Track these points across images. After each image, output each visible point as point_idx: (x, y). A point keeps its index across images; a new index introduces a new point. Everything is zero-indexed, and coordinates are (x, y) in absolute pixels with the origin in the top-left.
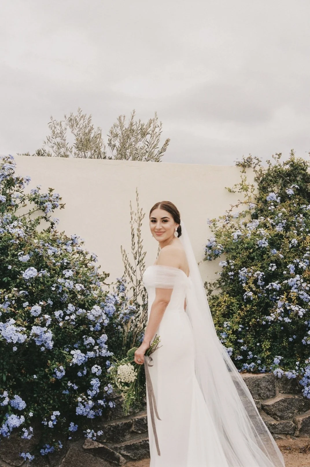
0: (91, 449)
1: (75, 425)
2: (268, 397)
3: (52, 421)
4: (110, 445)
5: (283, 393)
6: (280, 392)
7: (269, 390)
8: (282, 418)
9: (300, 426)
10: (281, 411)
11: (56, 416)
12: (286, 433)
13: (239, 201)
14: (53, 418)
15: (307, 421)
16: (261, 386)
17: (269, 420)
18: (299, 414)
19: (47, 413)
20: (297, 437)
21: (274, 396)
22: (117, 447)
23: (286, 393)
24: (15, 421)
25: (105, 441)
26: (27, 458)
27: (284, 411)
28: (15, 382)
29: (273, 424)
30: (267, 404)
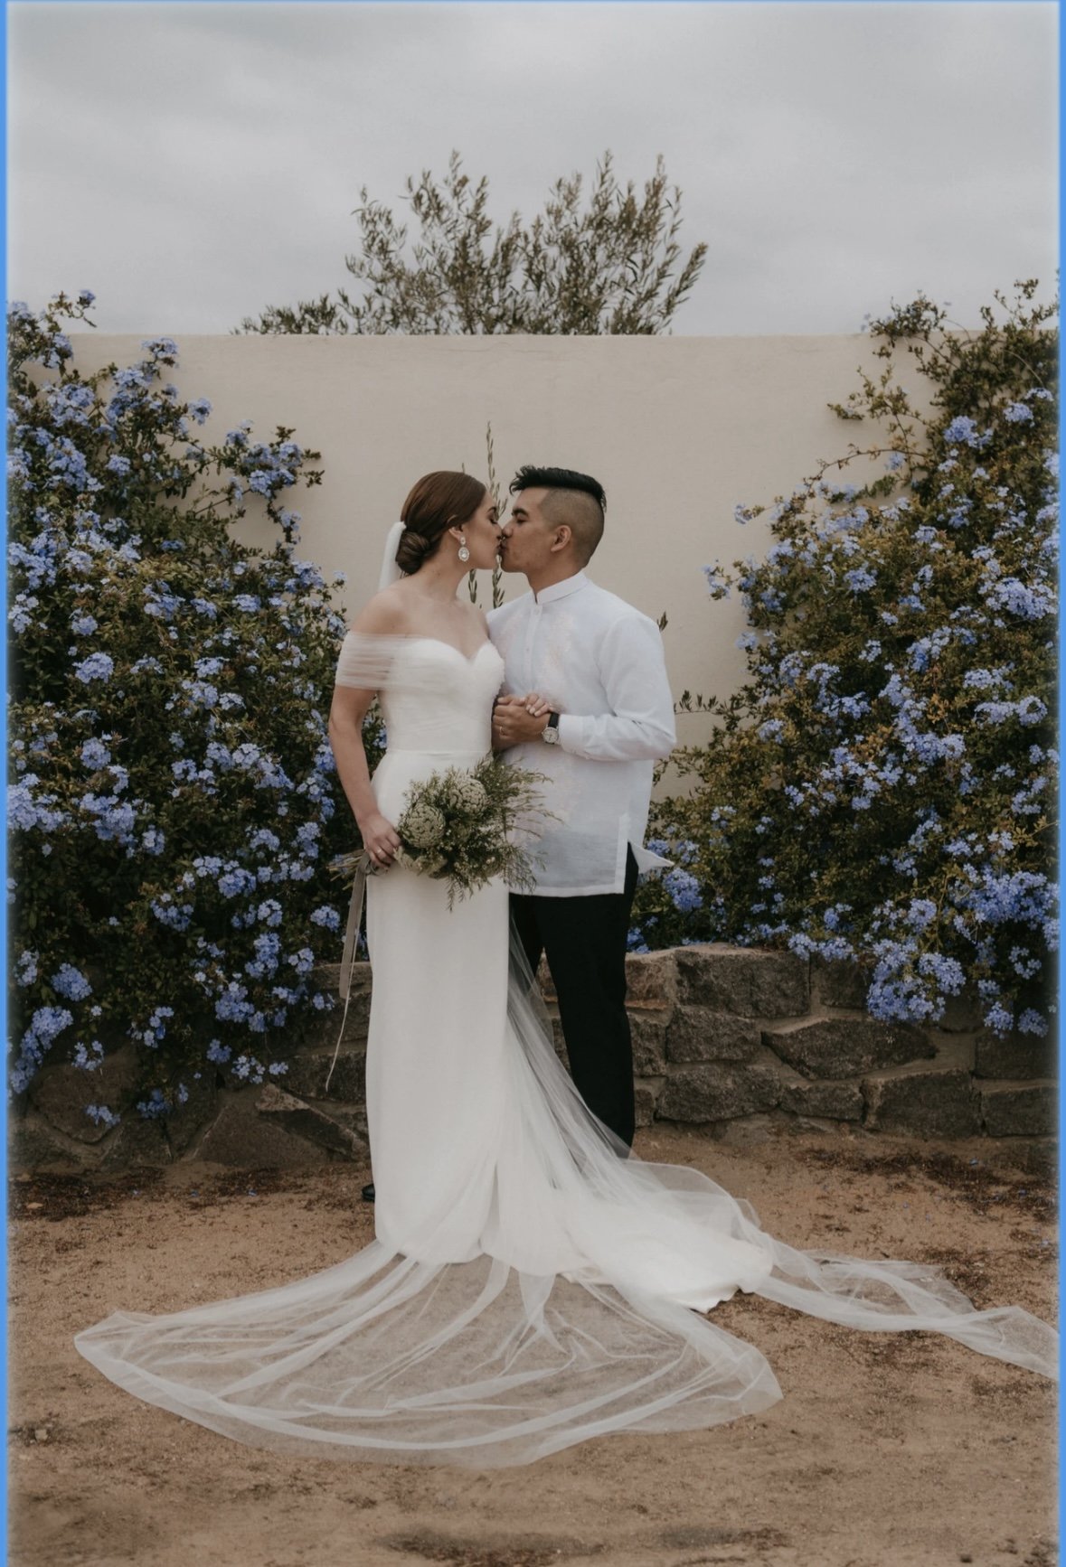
0: (276, 1112)
1: (222, 1047)
2: (781, 1015)
3: (153, 1029)
4: (329, 1107)
5: (833, 1006)
6: (823, 1003)
7: (785, 995)
8: (823, 1073)
9: (876, 1102)
10: (819, 1053)
11: (163, 1019)
12: (836, 1116)
13: (850, 449)
14: (155, 1022)
15: (902, 1088)
16: (760, 981)
17: (788, 1079)
18: (880, 1067)
19: (143, 1011)
20: (872, 1131)
21: (802, 1012)
22: (346, 1114)
23: (841, 1007)
24: (46, 1022)
25: (312, 1094)
26: (102, 1120)
27: (830, 1054)
28: (67, 932)
29: (793, 1087)
30: (776, 1032)
